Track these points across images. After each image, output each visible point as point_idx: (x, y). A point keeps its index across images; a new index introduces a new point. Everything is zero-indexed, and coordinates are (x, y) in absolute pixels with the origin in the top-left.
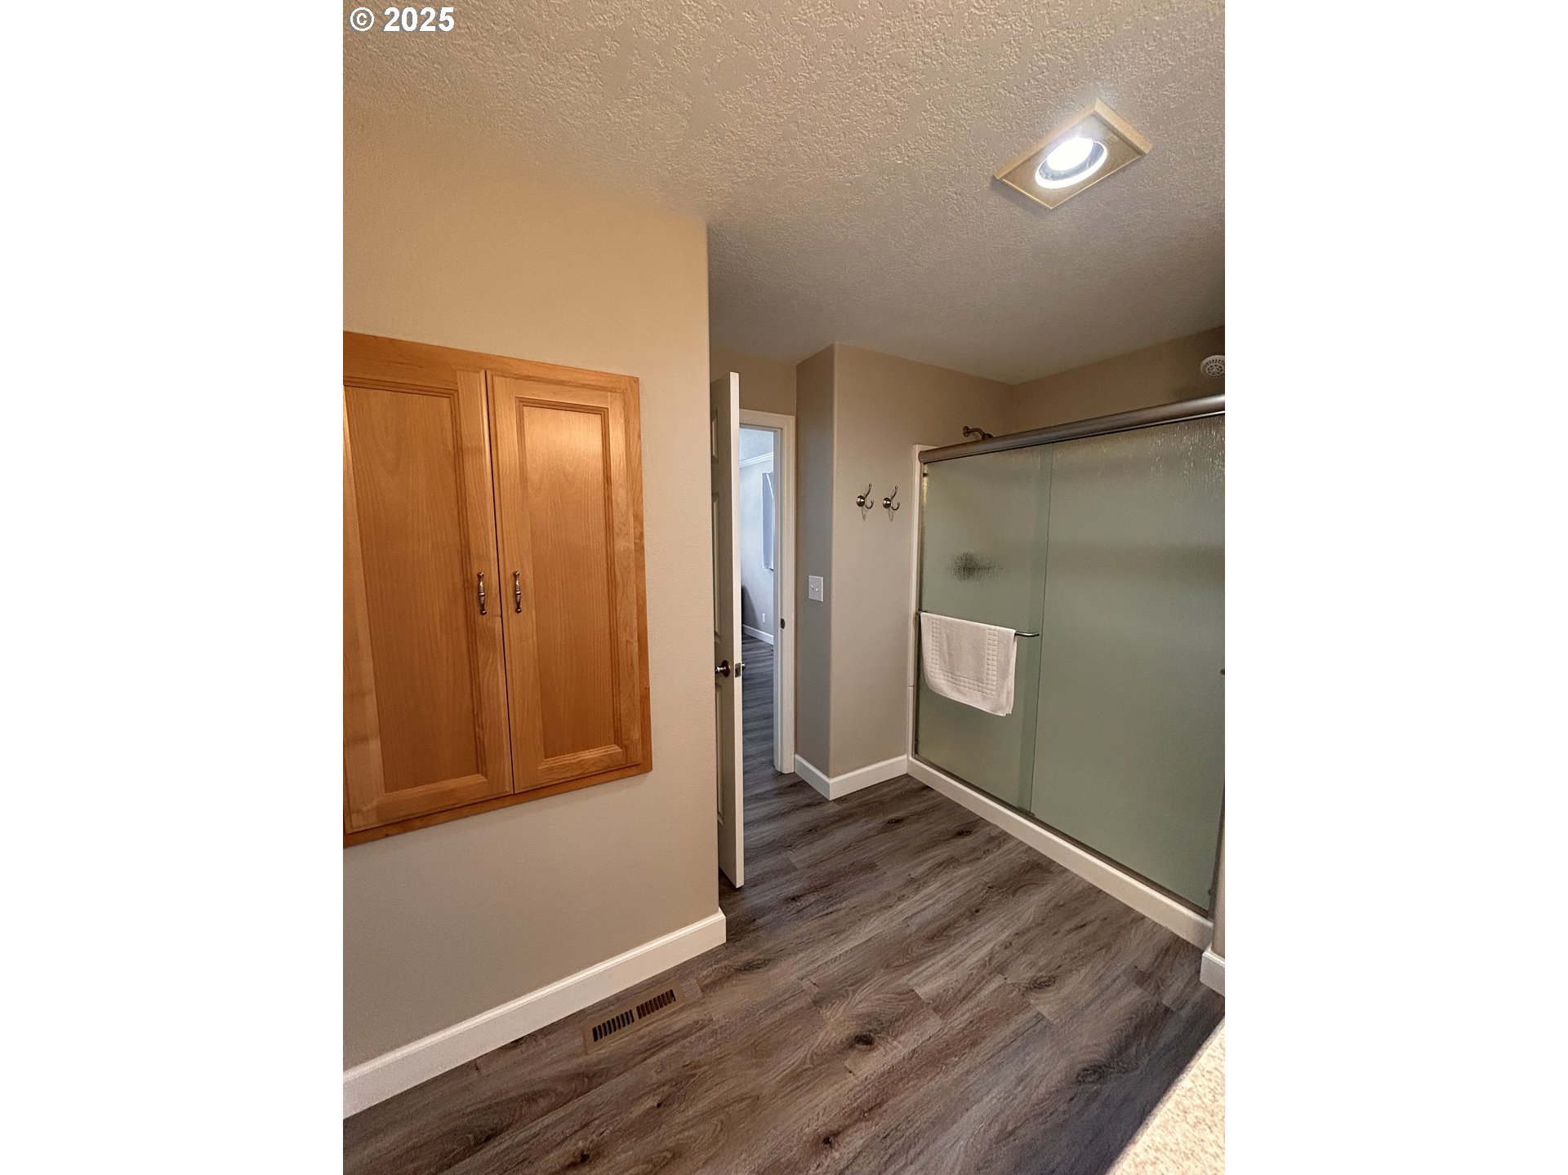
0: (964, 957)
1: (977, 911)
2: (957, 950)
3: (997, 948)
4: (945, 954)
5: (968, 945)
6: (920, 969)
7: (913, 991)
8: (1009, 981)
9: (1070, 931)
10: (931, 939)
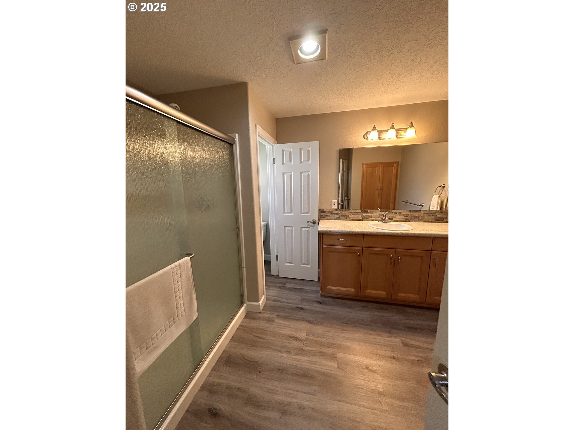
0: (307, 361)
1: (280, 369)
2: (306, 365)
3: (293, 354)
4: (313, 368)
5: (301, 363)
6: (328, 371)
7: (338, 367)
8: (303, 345)
9: (265, 339)
10: (311, 377)
